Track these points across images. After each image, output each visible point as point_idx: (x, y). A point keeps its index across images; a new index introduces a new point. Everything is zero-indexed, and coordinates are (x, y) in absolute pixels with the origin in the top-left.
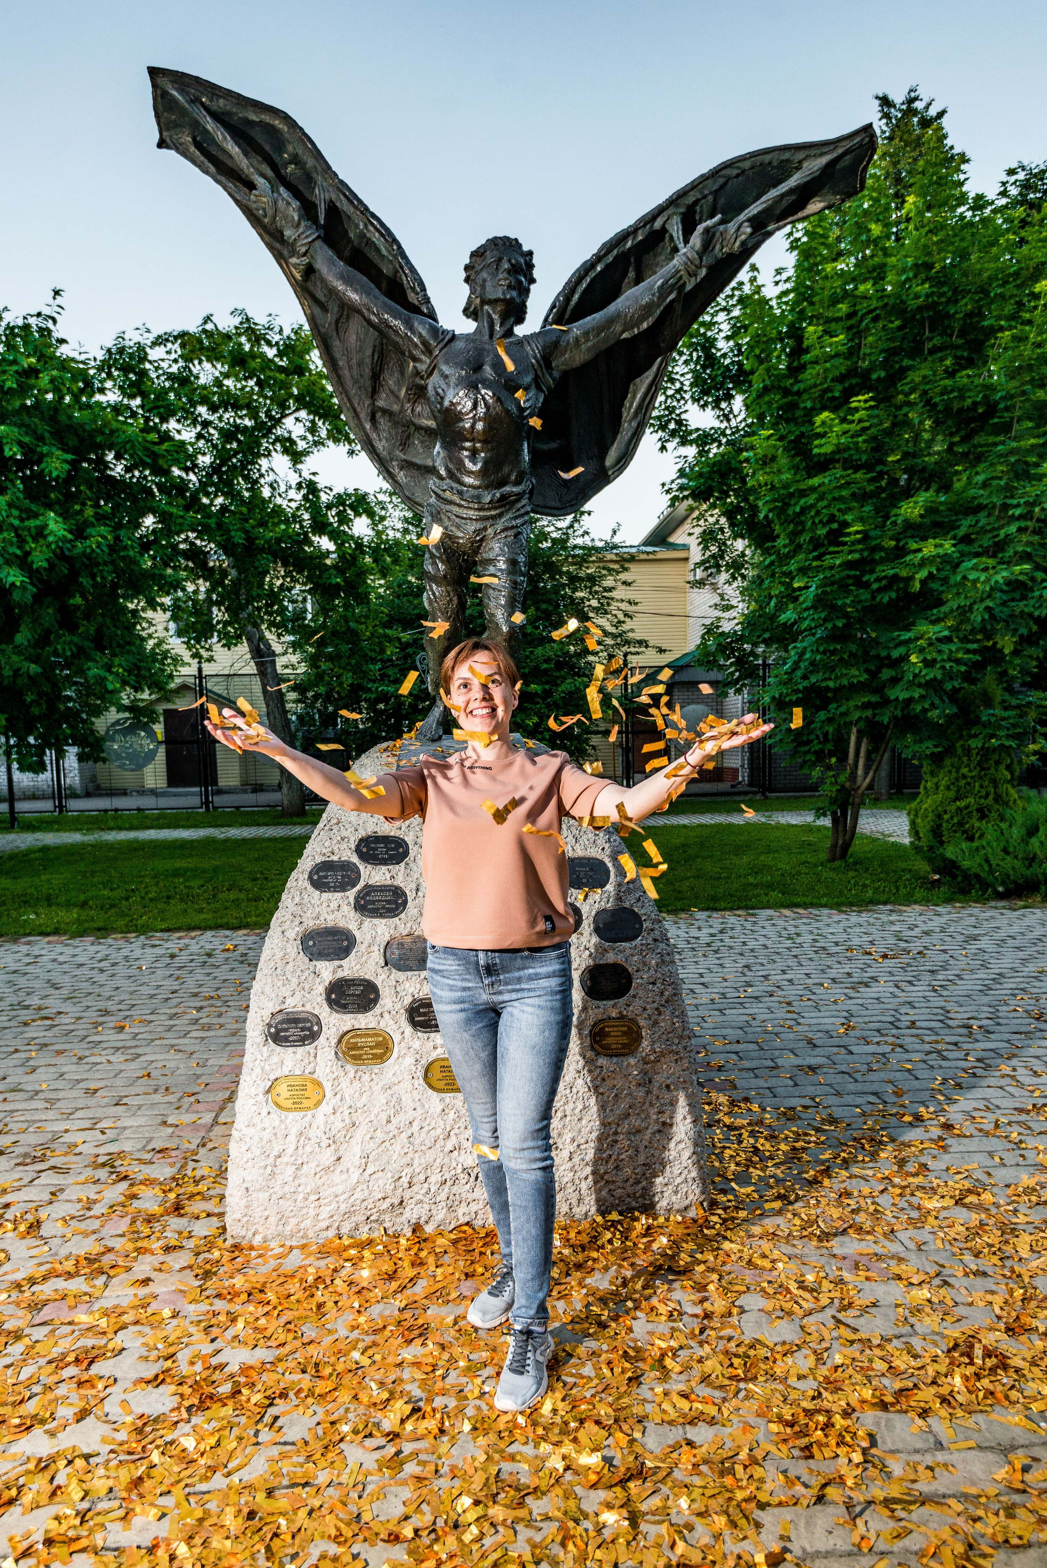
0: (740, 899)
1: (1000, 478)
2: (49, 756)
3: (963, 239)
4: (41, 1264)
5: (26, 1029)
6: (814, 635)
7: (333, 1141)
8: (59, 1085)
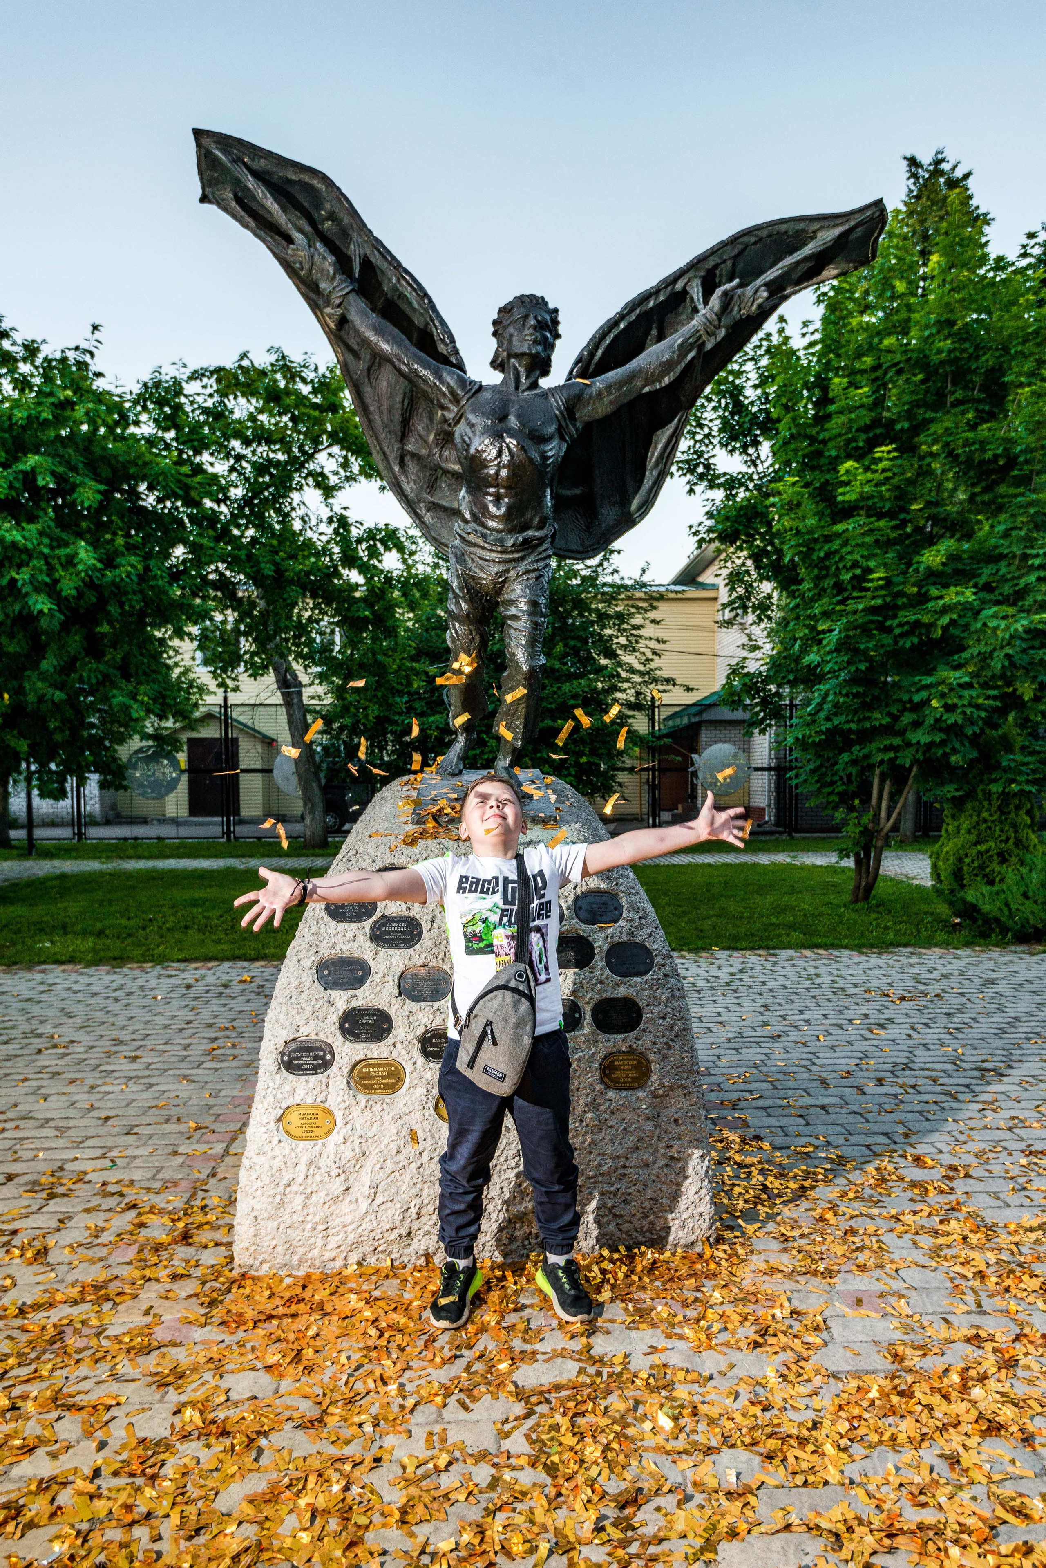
0: (761, 939)
1: (1021, 529)
2: (71, 783)
3: (984, 298)
4: (47, 1291)
5: (38, 1057)
6: (837, 677)
7: (343, 1171)
8: (71, 1113)
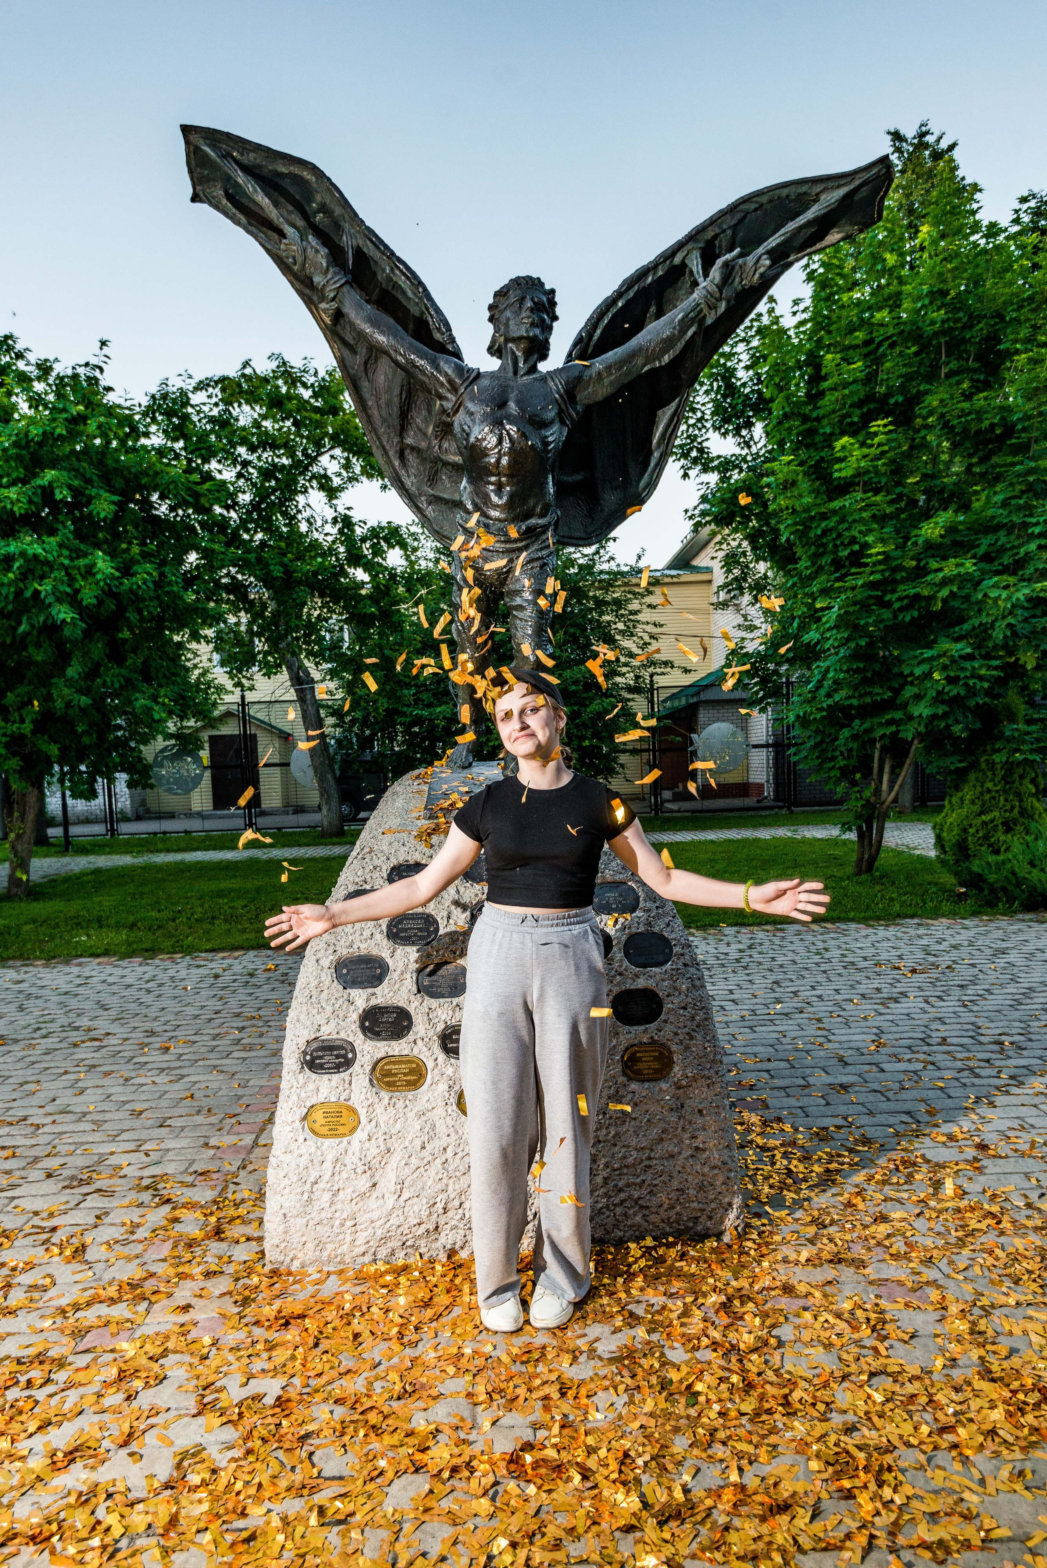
1: (1020, 498)
2: (100, 783)
3: (977, 266)
4: (85, 1290)
5: (76, 1050)
6: (837, 654)
7: (369, 1168)
8: (106, 1106)
